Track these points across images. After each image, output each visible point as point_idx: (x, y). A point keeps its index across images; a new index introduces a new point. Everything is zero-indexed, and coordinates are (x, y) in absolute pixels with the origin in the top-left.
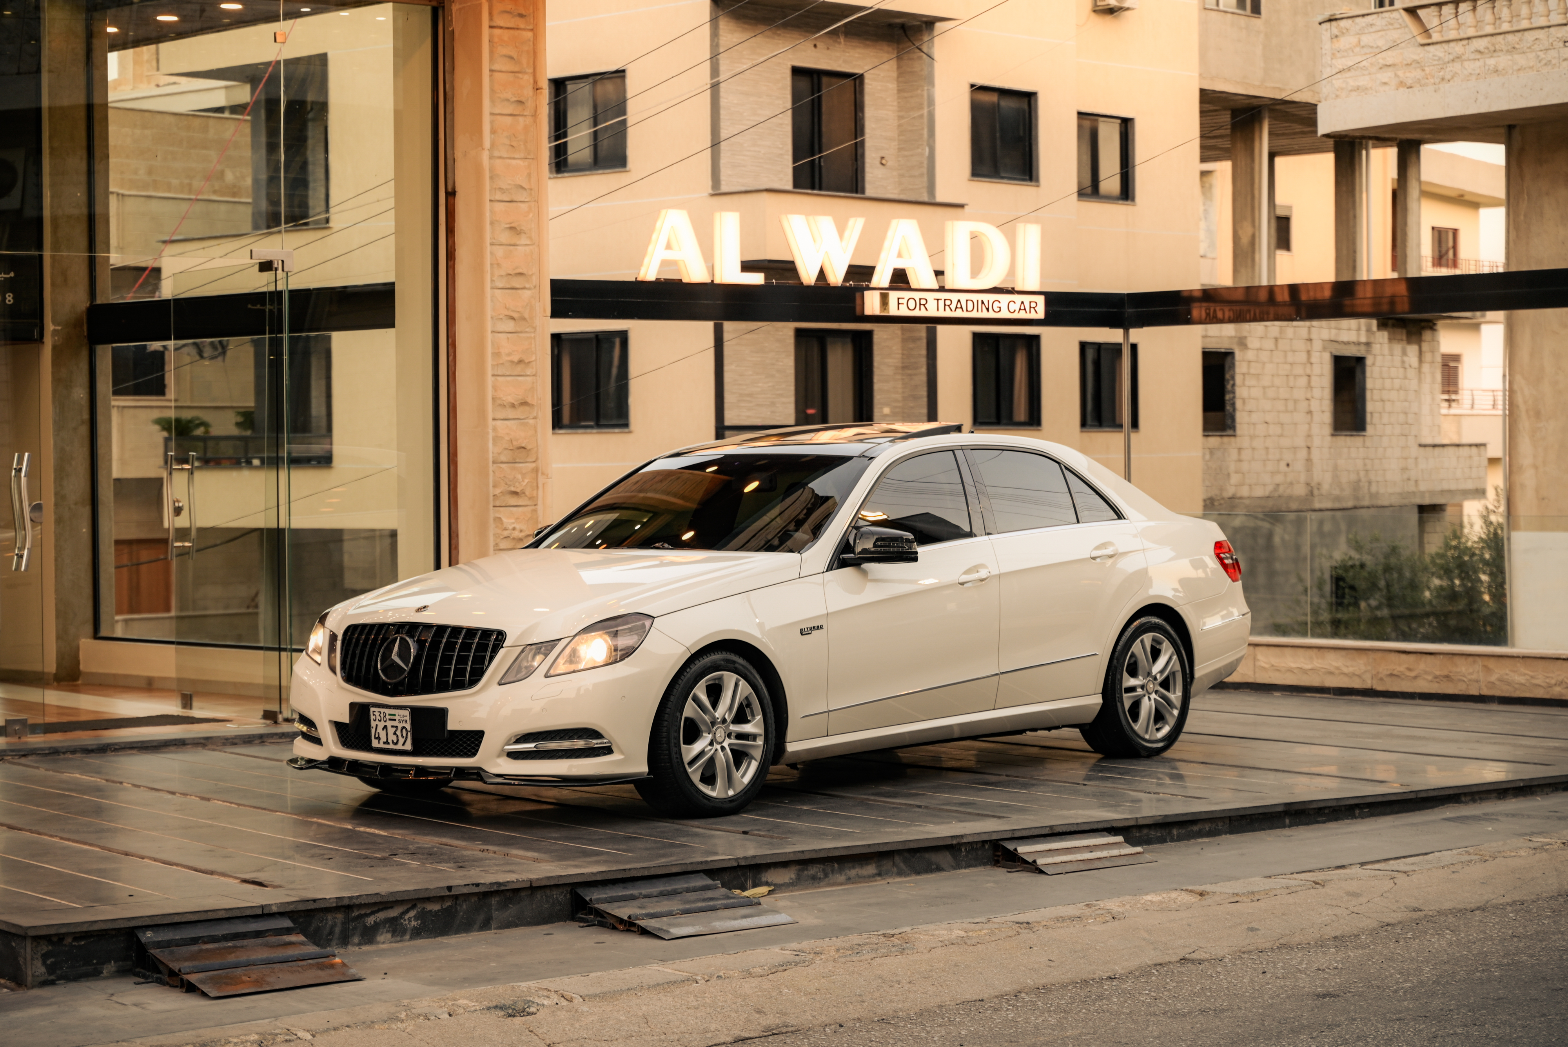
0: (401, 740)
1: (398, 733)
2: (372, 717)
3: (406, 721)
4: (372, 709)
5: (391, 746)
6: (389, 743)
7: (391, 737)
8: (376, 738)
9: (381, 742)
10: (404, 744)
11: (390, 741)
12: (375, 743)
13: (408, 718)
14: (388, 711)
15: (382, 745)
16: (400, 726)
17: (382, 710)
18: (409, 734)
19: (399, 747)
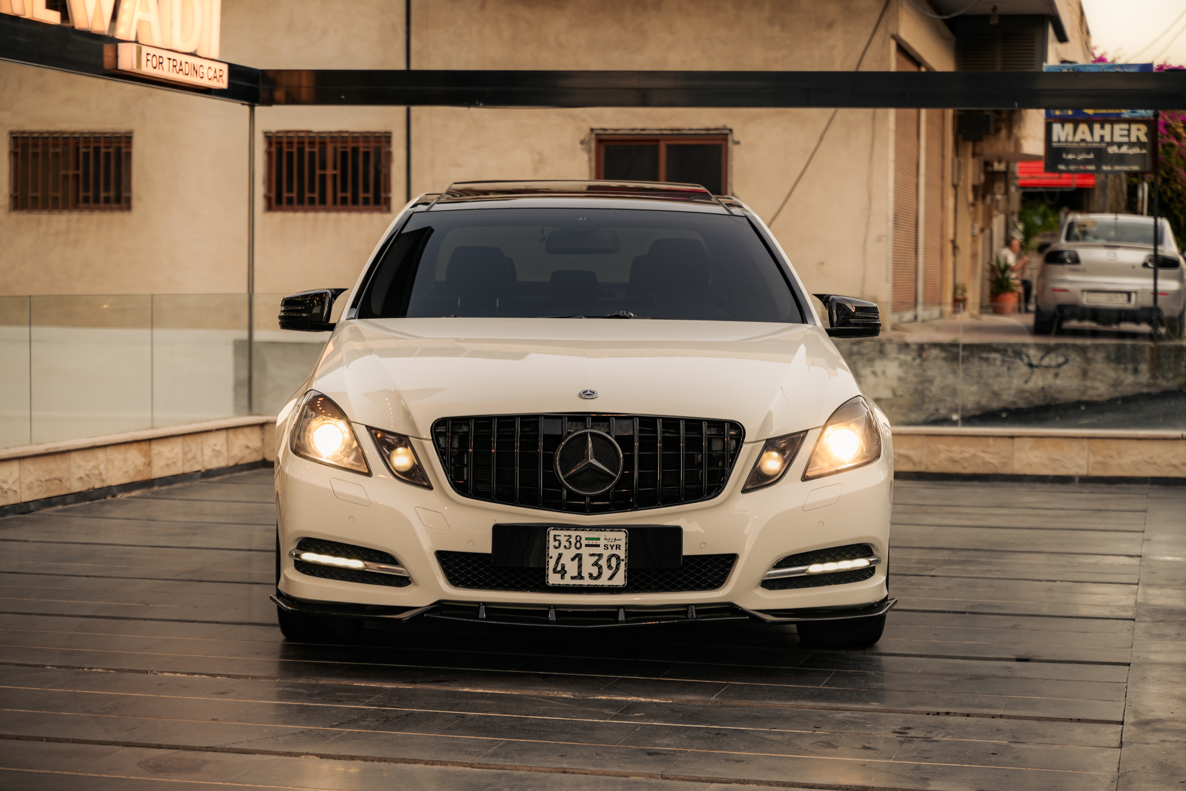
0: (607, 573)
1: (603, 562)
2: (552, 543)
3: (618, 547)
4: (552, 533)
5: (587, 582)
6: (582, 578)
7: (588, 568)
8: (555, 571)
9: (567, 576)
10: (611, 578)
11: (585, 574)
12: (553, 579)
13: (623, 543)
14: (584, 534)
15: (567, 581)
16: (606, 554)
17: (574, 533)
18: (622, 564)
19: (603, 581)
